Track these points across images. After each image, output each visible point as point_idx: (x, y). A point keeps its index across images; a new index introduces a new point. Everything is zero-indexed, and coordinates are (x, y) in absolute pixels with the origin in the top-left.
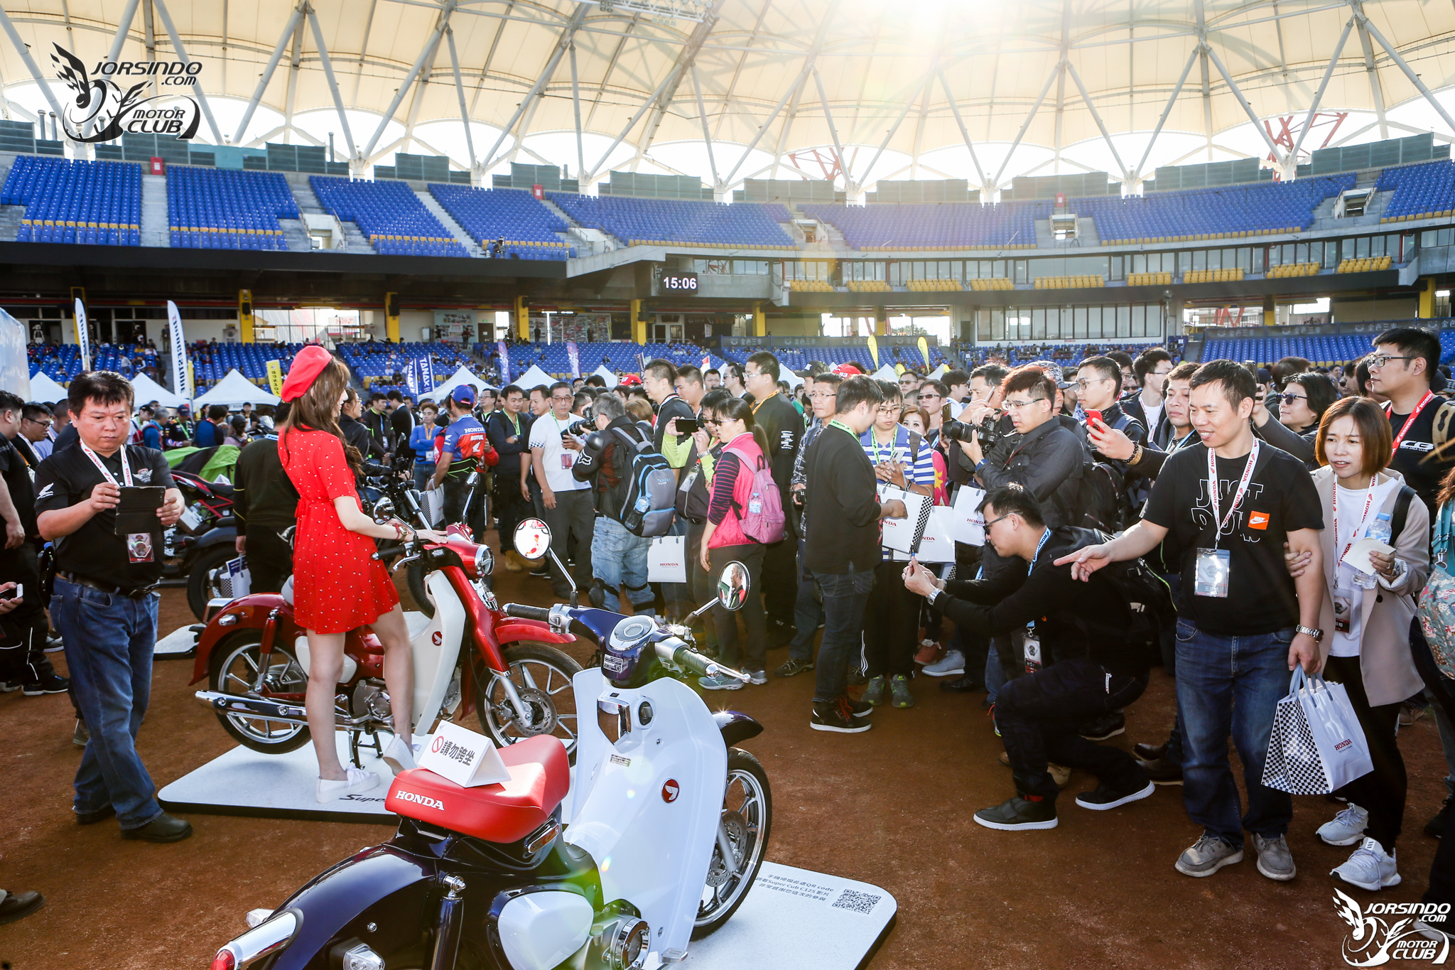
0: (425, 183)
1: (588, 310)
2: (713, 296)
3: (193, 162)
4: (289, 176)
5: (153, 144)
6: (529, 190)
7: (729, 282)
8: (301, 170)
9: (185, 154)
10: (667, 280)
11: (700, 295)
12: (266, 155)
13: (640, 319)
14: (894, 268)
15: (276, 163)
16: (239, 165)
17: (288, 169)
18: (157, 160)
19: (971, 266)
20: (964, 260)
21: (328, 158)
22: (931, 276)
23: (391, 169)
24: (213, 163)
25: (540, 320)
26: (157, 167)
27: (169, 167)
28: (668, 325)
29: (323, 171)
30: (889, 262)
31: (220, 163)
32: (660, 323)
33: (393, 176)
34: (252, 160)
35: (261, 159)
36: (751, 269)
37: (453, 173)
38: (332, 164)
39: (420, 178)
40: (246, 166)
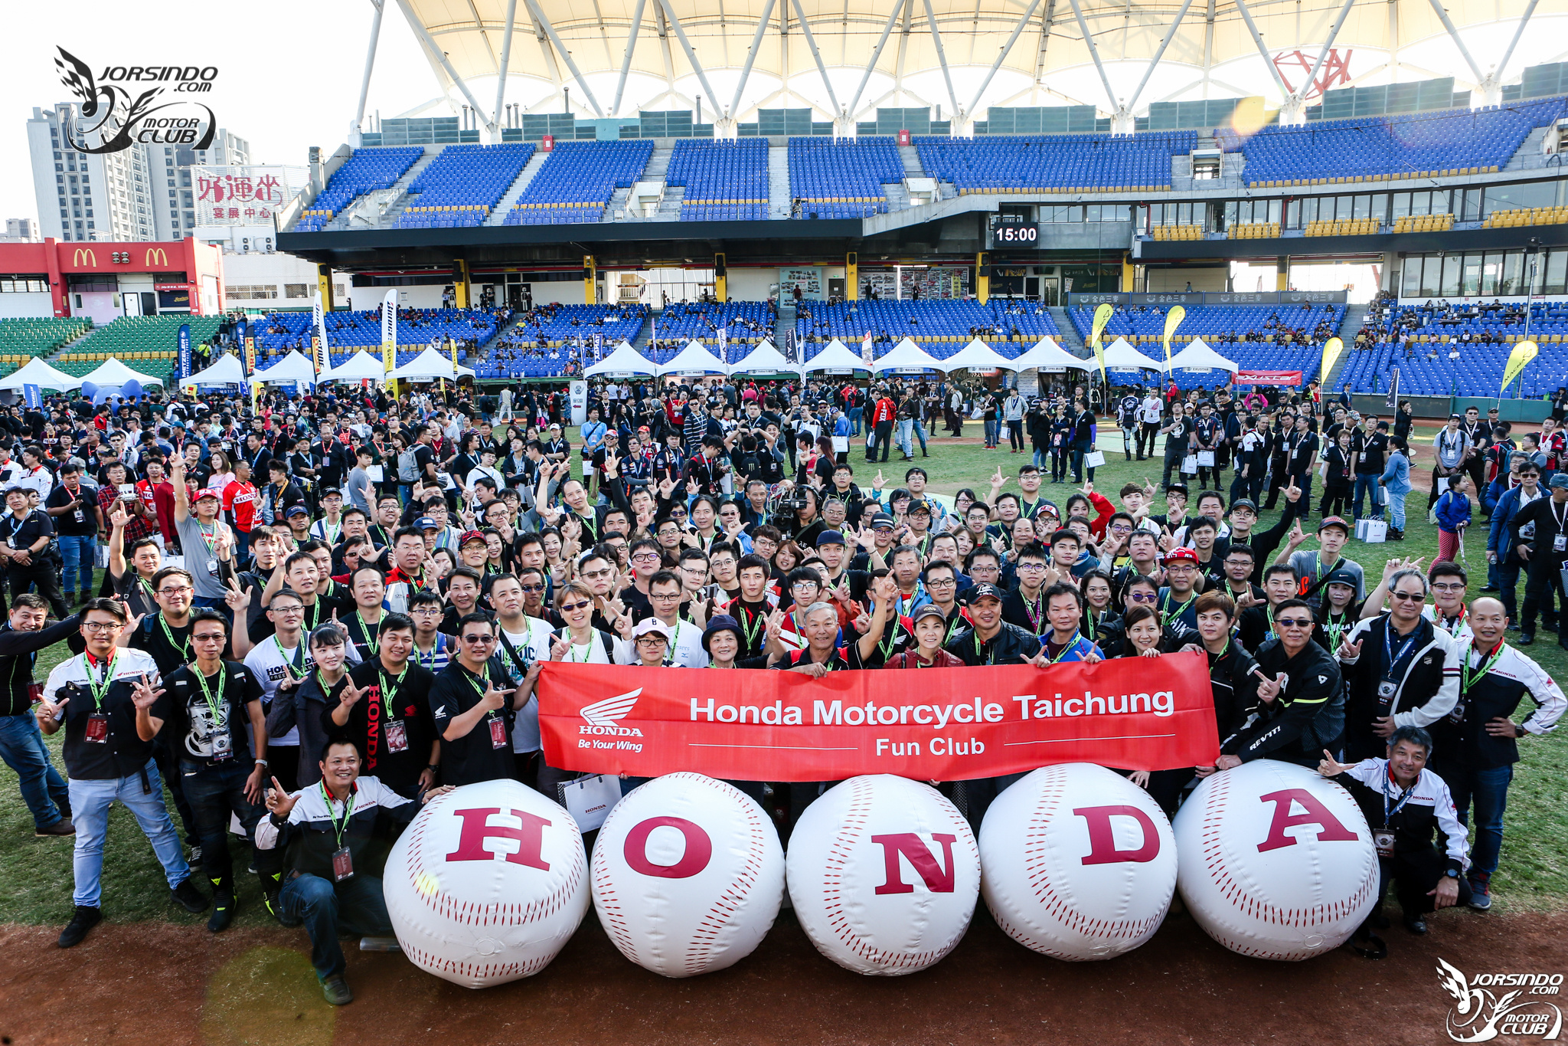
0: (786, 137)
1: (940, 264)
2: (1060, 247)
3: (578, 137)
4: (658, 141)
5: (545, 124)
6: (895, 136)
7: (1080, 231)
8: (670, 135)
9: (571, 130)
10: (1000, 231)
11: (1042, 246)
12: (639, 124)
13: (982, 275)
14: (1293, 206)
15: (648, 130)
16: (615, 136)
17: (658, 135)
18: (547, 138)
19: (1401, 201)
20: (1391, 193)
21: (695, 122)
22: (1343, 216)
23: (754, 126)
24: (594, 136)
25: (889, 274)
26: (548, 144)
27: (560, 145)
28: (1042, 278)
29: (689, 135)
30: (1286, 199)
31: (601, 136)
32: (1031, 275)
33: (755, 133)
34: (626, 130)
35: (635, 128)
36: (1109, 215)
37: (816, 125)
38: (699, 126)
39: (782, 133)
40: (622, 136)
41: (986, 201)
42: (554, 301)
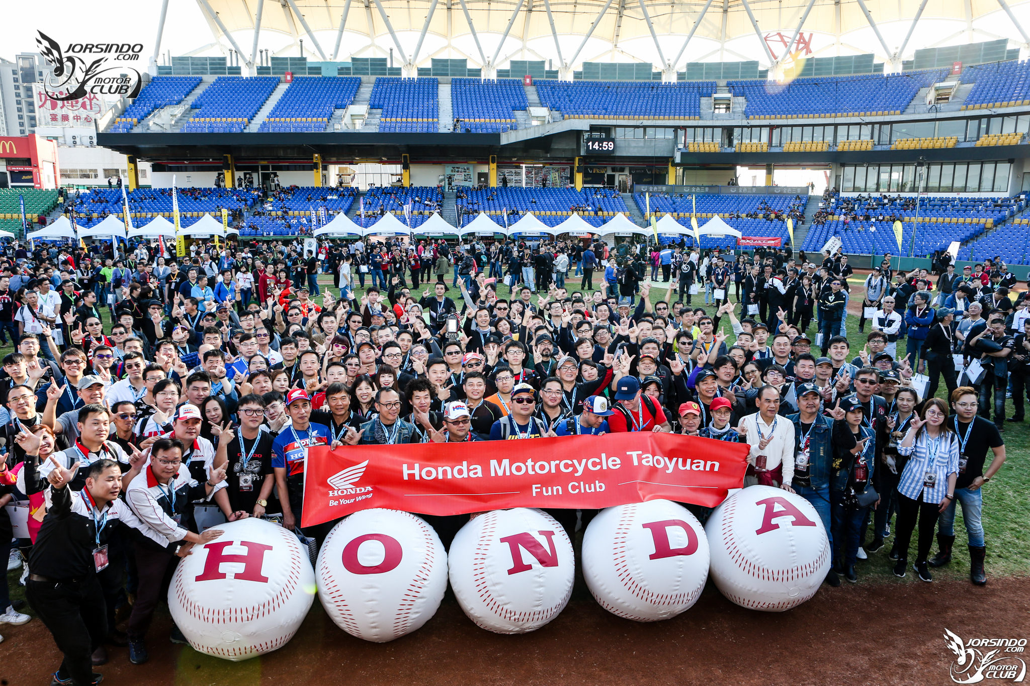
0: (450, 78)
1: (551, 164)
3: (309, 73)
4: (364, 78)
5: (287, 64)
6: (522, 79)
7: (642, 144)
8: (372, 74)
9: (305, 69)
10: (590, 144)
11: (618, 154)
12: (351, 66)
13: (578, 171)
14: (776, 132)
15: (357, 70)
16: (334, 74)
17: (364, 74)
18: (288, 74)
19: (842, 130)
20: (836, 125)
21: (389, 66)
22: (807, 139)
23: (429, 70)
24: (320, 73)
25: (518, 170)
26: (289, 77)
27: (297, 79)
28: (617, 174)
29: (385, 74)
30: (772, 128)
31: (325, 73)
32: (610, 172)
33: (429, 74)
34: (343, 70)
35: (348, 69)
36: (660, 134)
37: (470, 70)
38: (392, 69)
39: (447, 75)
40: (339, 74)
41: (582, 123)
42: (293, 184)
